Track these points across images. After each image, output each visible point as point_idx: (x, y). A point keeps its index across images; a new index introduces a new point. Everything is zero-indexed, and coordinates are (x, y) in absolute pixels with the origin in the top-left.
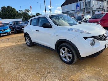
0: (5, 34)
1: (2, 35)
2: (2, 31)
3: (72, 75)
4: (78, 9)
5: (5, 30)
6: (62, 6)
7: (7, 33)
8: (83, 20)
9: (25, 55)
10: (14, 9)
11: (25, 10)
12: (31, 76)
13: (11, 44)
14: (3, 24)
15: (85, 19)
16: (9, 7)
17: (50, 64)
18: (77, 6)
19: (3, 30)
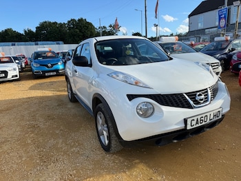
0: (52, 74)
1: (46, 74)
2: (48, 67)
3: (93, 176)
4: (223, 23)
5: (52, 65)
6: (190, 16)
7: (57, 71)
8: (227, 51)
9: (49, 118)
10: (90, 24)
11: (110, 26)
12: (24, 159)
13: (48, 93)
14: (53, 53)
15: (233, 50)
16: (82, 19)
17: (75, 144)
18: (220, 16)
19: (49, 65)
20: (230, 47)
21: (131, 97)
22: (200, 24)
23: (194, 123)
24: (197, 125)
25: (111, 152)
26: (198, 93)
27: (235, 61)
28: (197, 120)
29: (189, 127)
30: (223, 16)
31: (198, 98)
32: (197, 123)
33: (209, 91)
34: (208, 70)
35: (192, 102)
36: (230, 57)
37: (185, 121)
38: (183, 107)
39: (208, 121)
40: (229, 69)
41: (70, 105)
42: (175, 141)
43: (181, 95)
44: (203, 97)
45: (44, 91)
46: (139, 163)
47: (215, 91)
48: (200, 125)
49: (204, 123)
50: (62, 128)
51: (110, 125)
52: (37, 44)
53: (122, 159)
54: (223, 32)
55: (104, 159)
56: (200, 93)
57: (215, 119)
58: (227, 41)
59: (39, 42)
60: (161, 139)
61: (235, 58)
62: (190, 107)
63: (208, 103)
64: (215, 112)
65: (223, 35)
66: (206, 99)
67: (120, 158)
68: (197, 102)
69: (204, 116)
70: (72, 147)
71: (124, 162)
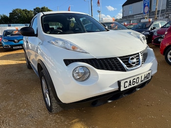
1: (14, 48)
4: (147, 9)
5: (19, 41)
6: (123, 6)
8: (150, 29)
15: (154, 28)
17: (23, 106)
18: (144, 4)
19: (16, 40)
20: (152, 26)
21: (68, 62)
22: (130, 12)
23: (127, 84)
24: (130, 87)
25: (53, 112)
26: (131, 57)
27: (156, 36)
28: (130, 82)
29: (122, 89)
30: (147, 4)
31: (131, 62)
32: (130, 85)
33: (140, 55)
34: (139, 38)
35: (125, 66)
36: (152, 34)
37: (119, 83)
38: (117, 70)
39: (140, 83)
40: (151, 42)
41: (28, 71)
42: (110, 101)
43: (115, 59)
44: (135, 60)
45: (9, 61)
46: (78, 122)
47: (145, 55)
48: (132, 86)
49: (136, 85)
50: (16, 91)
51: (50, 89)
52: (10, 26)
53: (63, 119)
54: (146, 16)
55: (47, 119)
56: (133, 57)
57: (145, 81)
58: (150, 22)
59: (11, 25)
60: (96, 101)
61: (156, 34)
62: (123, 70)
63: (139, 66)
64: (145, 74)
65: (147, 18)
66: (138, 63)
67: (62, 118)
68: (129, 66)
69: (136, 77)
70: (20, 108)
71: (64, 121)
